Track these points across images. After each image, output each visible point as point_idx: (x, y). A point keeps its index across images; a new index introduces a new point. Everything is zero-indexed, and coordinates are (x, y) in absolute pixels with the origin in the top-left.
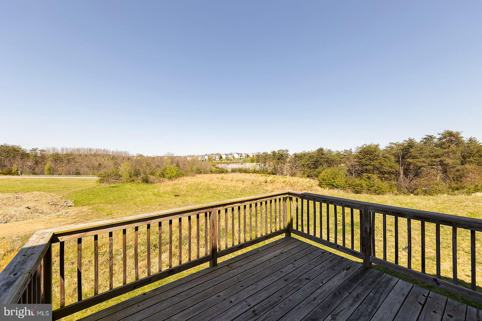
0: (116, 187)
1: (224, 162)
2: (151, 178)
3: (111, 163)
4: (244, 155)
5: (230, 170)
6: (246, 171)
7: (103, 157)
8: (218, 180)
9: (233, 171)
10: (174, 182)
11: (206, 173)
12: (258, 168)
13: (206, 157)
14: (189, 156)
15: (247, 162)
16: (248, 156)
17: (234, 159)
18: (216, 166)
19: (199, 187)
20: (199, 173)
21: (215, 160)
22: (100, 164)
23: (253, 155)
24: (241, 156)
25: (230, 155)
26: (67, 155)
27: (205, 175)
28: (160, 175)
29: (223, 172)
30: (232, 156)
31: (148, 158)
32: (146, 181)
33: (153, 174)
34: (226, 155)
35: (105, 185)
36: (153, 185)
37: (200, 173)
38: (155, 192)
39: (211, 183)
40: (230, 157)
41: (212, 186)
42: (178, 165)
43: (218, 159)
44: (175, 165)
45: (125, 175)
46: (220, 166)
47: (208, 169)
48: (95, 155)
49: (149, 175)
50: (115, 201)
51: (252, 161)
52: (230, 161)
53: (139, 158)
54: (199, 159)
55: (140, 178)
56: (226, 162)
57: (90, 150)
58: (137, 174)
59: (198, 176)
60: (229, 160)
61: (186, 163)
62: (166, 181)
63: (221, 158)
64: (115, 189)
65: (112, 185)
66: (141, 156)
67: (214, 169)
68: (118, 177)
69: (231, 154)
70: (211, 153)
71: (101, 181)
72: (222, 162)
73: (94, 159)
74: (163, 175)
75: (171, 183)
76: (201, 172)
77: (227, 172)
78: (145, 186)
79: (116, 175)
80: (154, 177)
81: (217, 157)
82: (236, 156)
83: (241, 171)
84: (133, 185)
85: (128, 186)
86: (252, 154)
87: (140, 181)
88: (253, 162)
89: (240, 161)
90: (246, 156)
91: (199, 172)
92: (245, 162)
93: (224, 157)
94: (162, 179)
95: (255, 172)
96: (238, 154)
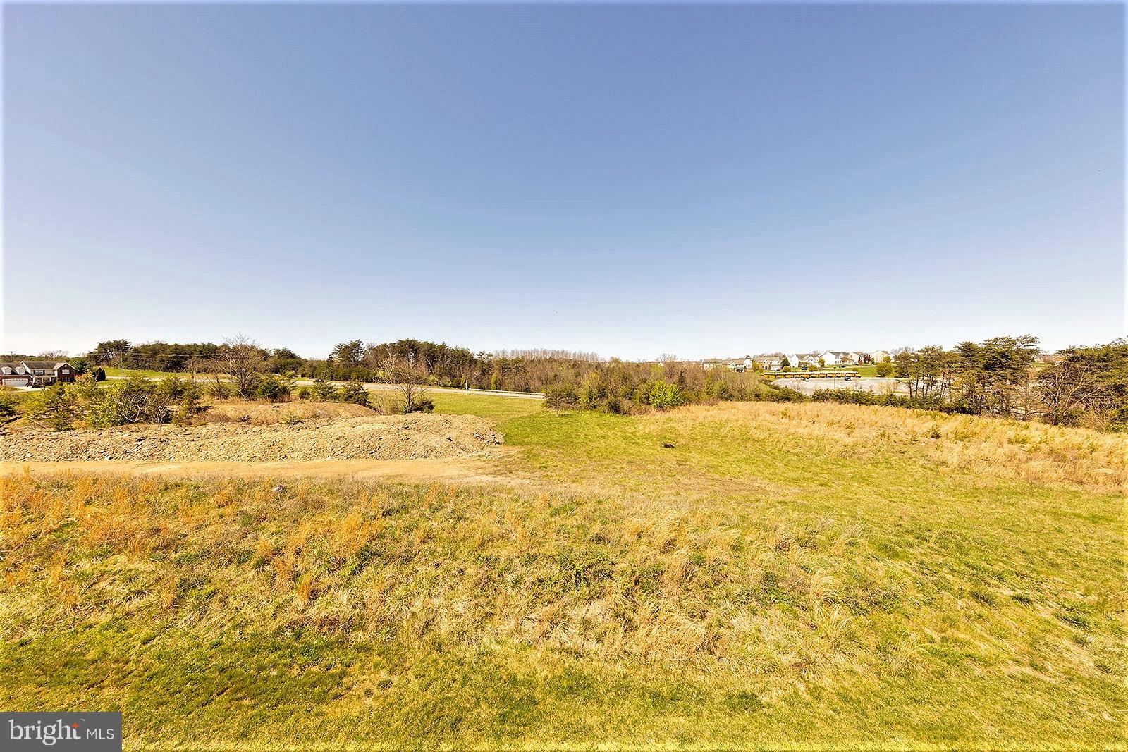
0: (566, 416)
1: (793, 373)
2: (625, 404)
3: (569, 374)
4: (856, 358)
5: (809, 394)
6: (859, 399)
7: (561, 363)
8: (773, 418)
9: (820, 397)
10: (667, 415)
11: (743, 398)
12: (902, 391)
13: (748, 363)
14: (707, 361)
15: (864, 374)
16: (867, 358)
17: (823, 366)
18: (771, 383)
19: (722, 430)
20: (727, 399)
21: (770, 368)
22: (556, 376)
23: (886, 355)
24: (844, 360)
25: (811, 358)
26: (517, 361)
27: (740, 404)
28: (641, 400)
29: (788, 399)
30: (817, 359)
31: (629, 365)
32: (615, 409)
33: (629, 396)
34: (798, 356)
35: (552, 412)
36: (626, 419)
37: (730, 398)
38: (627, 434)
39: (754, 424)
40: (811, 362)
41: (754, 431)
42: (682, 380)
43: (779, 368)
44: (676, 378)
45: (584, 398)
46: (782, 383)
47: (750, 389)
48: (551, 361)
49: (620, 399)
50: (558, 443)
51: (883, 372)
52: (810, 373)
53: (614, 365)
54: (729, 367)
55: (606, 402)
56: (800, 373)
57: (545, 352)
58: (602, 395)
59: (723, 404)
60: (809, 369)
61: (700, 375)
62: (653, 411)
63: (785, 363)
64: (565, 420)
65: (563, 413)
66: (616, 361)
67: (765, 389)
68: (572, 399)
69: (814, 356)
70: (760, 354)
71: (548, 404)
72: (788, 373)
73: (548, 366)
74: (646, 400)
75: (659, 416)
76: (731, 396)
77: (800, 398)
78: (612, 418)
79: (569, 395)
80: (630, 404)
81: (775, 363)
82: (830, 360)
83: (841, 397)
84: (594, 415)
85: (585, 415)
86: (880, 352)
87: (606, 408)
88: (884, 375)
89: (840, 372)
90: (862, 359)
91: (727, 395)
92: (856, 373)
93: (794, 362)
94: (644, 406)
95: (890, 401)
96: (837, 354)
